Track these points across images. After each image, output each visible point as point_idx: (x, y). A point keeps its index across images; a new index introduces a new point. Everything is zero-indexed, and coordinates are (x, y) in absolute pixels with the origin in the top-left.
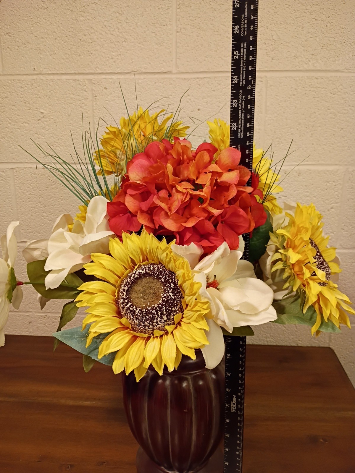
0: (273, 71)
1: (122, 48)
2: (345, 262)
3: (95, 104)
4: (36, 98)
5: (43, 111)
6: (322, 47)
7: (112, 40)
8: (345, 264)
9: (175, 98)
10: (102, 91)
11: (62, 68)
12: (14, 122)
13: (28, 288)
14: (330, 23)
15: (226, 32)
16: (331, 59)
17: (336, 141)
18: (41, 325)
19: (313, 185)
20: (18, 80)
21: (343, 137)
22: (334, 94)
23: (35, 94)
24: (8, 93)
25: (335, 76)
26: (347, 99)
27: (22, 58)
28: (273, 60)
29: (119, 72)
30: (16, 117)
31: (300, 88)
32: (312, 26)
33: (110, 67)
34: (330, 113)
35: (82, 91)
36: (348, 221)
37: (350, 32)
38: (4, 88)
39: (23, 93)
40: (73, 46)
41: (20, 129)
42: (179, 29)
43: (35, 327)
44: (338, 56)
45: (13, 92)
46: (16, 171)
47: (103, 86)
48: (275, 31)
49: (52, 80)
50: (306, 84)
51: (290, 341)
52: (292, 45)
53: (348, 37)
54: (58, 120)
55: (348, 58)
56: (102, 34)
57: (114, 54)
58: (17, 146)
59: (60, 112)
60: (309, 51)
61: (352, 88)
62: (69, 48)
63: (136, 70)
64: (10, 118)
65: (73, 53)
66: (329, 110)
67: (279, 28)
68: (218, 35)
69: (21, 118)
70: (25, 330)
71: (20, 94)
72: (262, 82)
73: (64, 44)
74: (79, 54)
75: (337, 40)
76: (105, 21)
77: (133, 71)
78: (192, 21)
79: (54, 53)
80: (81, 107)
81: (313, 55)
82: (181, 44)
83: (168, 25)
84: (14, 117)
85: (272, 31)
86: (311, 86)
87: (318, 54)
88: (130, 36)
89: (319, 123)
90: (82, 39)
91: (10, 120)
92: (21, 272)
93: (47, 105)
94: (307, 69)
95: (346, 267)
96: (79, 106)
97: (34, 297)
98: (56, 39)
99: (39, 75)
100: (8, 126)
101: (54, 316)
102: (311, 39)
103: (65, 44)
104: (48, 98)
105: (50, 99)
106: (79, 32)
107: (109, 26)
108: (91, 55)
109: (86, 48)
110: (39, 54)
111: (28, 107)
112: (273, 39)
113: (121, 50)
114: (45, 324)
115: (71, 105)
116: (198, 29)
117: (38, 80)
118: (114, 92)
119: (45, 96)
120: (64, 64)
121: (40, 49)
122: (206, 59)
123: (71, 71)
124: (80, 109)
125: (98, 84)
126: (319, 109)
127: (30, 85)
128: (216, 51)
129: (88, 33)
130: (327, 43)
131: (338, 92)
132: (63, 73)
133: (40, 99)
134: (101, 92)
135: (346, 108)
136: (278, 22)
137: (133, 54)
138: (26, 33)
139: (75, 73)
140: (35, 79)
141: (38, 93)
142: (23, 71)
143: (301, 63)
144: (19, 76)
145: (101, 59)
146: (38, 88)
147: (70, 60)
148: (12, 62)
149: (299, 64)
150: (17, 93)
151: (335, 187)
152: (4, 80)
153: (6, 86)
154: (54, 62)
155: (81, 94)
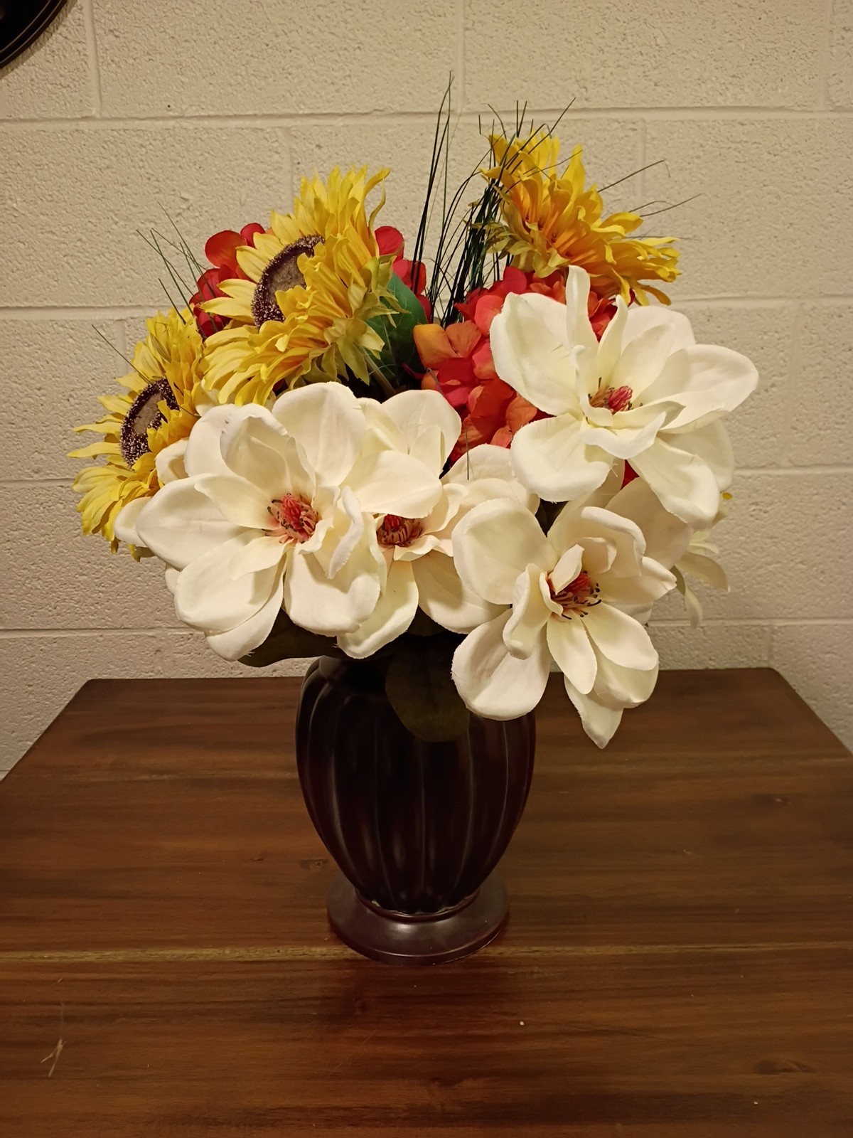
0: (656, 108)
1: (354, 62)
2: (799, 494)
3: (298, 180)
4: (173, 169)
5: (185, 195)
6: (751, 62)
7: (333, 44)
8: (798, 497)
9: (462, 165)
10: (311, 152)
11: (228, 105)
12: (125, 220)
13: (155, 576)
14: (765, 12)
16: (769, 85)
17: (779, 249)
18: (181, 655)
19: (735, 339)
20: (133, 130)
21: (793, 241)
22: (775, 155)
23: (171, 160)
24: (113, 158)
25: (776, 120)
26: (800, 164)
27: (144, 83)
28: (656, 87)
29: (348, 111)
30: (130, 210)
31: (710, 143)
32: (733, 20)
33: (328, 102)
34: (768, 194)
35: (269, 153)
36: (804, 411)
37: (804, 32)
38: (103, 147)
39: (144, 159)
40: (251, 58)
42: (471, 22)
43: (169, 660)
44: (782, 80)
45: (122, 157)
46: (129, 326)
47: (313, 142)
48: (660, 28)
49: (207, 130)
50: (721, 136)
51: (692, 662)
52: (694, 57)
53: (801, 41)
54: (218, 215)
55: (800, 82)
56: (312, 34)
57: (336, 74)
58: (131, 271)
59: (225, 197)
60: (726, 70)
61: (809, 141)
62: (244, 63)
63: (382, 108)
64: (117, 212)
65: (252, 72)
66: (765, 188)
67: (667, 23)
68: (548, 35)
69: (141, 211)
70: (146, 667)
71: (138, 161)
72: (635, 132)
73: (232, 54)
74: (263, 75)
75: (780, 48)
76: (318, 6)
77: (376, 110)
78: (496, 7)
79: (210, 74)
80: (268, 186)
81: (733, 76)
82: (473, 53)
83: (447, 15)
84: (125, 208)
85: (654, 27)
86: (731, 139)
87: (745, 75)
88: (371, 37)
89: (748, 214)
90: (270, 43)
91: (116, 215)
93: (196, 184)
94: (723, 104)
95: (800, 504)
96: (264, 183)
97: (165, 596)
98: (215, 43)
99: (179, 120)
100: (112, 229)
102: (730, 44)
103: (234, 53)
104: (197, 167)
105: (203, 170)
106: (264, 29)
108: (290, 77)
109: (280, 63)
110: (178, 74)
111: (156, 188)
112: (657, 45)
113: (351, 66)
114: (189, 653)
115: (246, 182)
116: (508, 23)
117: (176, 129)
118: (337, 154)
119: (191, 165)
120: (232, 95)
121: (180, 65)
122: (525, 84)
123: (247, 110)
124: (266, 190)
125: (304, 137)
126: (746, 186)
127: (160, 141)
128: (545, 69)
129: (283, 31)
130: (761, 53)
131: (782, 151)
132: (231, 114)
133: (180, 171)
134: (310, 155)
135: (798, 184)
136: (666, 11)
137: (376, 75)
138: (151, 30)
139: (255, 115)
140: (172, 128)
141: (177, 158)
142: (144, 111)
143: (711, 94)
144: (137, 122)
145: (309, 85)
146: (177, 146)
147: (246, 86)
148: (122, 92)
149: (708, 94)
150: (132, 158)
151: (779, 341)
152: (104, 130)
153: (109, 143)
154: (211, 91)
155: (268, 159)
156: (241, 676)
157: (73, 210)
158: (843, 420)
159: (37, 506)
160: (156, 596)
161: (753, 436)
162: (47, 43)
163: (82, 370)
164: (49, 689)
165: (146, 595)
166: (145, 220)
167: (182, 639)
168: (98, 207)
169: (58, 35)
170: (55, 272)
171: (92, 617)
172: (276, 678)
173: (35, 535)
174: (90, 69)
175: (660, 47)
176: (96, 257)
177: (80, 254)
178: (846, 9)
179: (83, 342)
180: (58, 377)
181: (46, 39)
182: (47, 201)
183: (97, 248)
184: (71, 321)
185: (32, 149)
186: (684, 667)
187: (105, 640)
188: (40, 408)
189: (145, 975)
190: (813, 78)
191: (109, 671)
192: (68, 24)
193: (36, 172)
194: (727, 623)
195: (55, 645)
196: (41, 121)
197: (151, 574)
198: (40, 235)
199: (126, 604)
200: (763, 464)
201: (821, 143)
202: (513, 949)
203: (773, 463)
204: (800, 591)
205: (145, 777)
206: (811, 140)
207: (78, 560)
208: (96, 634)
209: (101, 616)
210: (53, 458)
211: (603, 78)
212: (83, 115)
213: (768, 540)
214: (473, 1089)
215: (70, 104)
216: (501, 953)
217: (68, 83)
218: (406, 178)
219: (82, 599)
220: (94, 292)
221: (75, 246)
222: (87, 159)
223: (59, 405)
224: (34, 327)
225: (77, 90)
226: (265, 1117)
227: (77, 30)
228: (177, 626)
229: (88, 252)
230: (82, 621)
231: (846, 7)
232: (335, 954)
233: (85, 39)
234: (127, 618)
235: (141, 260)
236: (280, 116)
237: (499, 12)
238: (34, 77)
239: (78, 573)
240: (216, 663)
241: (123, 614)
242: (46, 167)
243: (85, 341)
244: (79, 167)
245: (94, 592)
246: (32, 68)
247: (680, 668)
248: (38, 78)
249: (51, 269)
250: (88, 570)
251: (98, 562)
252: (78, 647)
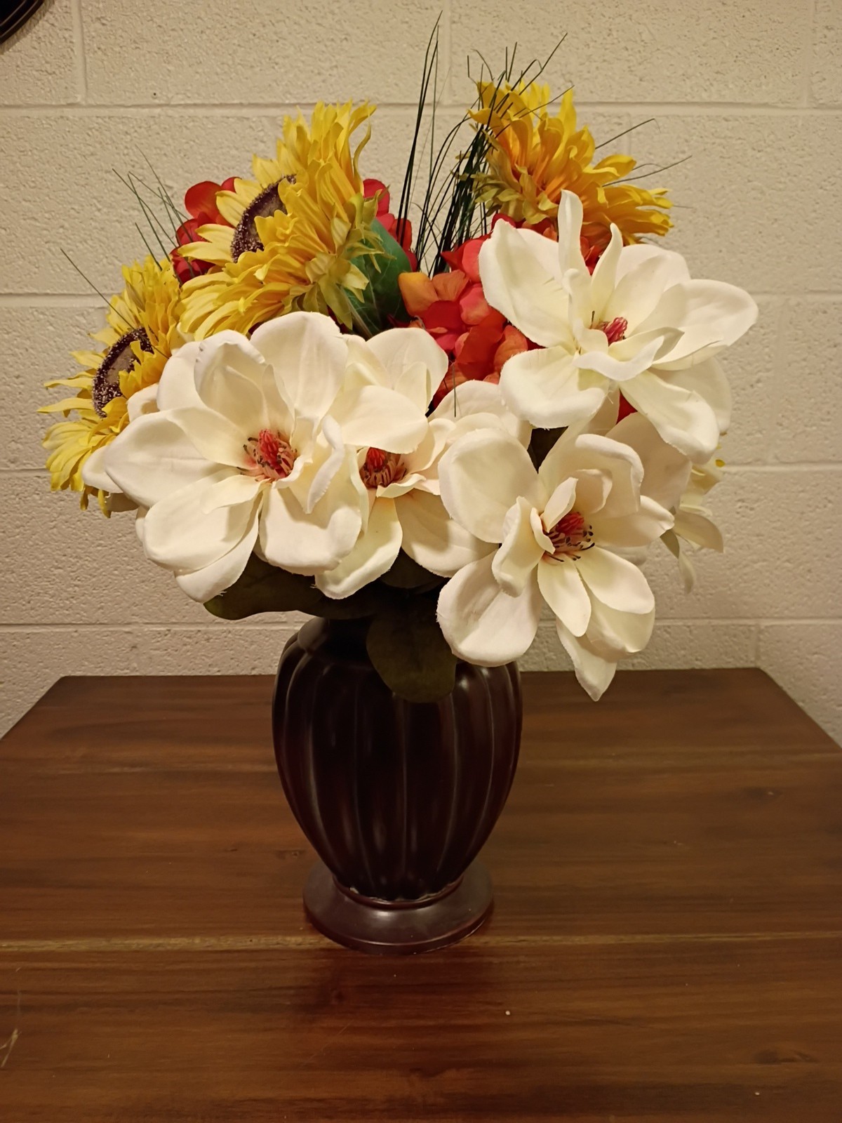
0: (641, 103)
1: (341, 53)
2: (785, 491)
4: (158, 157)
5: (170, 184)
6: (735, 59)
7: (320, 35)
8: (784, 495)
11: (214, 94)
12: (108, 207)
13: (132, 570)
15: (549, 24)
16: (753, 81)
17: (764, 245)
18: (158, 652)
20: (118, 117)
21: (778, 237)
22: (759, 151)
23: (156, 148)
24: (97, 145)
25: (760, 116)
26: (785, 161)
27: (130, 70)
28: (642, 83)
30: (114, 197)
31: (695, 138)
32: (717, 17)
33: (314, 92)
34: (753, 189)
35: (255, 143)
36: (790, 407)
37: (787, 30)
38: (88, 134)
39: (128, 146)
40: (238, 48)
41: (120, 222)
42: (457, 16)
43: (145, 657)
45: (107, 144)
48: (645, 24)
49: (192, 118)
50: (706, 131)
51: (679, 662)
52: (679, 54)
53: (784, 39)
55: (784, 80)
56: (299, 25)
57: (323, 65)
58: (114, 259)
60: (710, 66)
61: (792, 138)
62: (230, 52)
64: (100, 199)
65: (239, 61)
66: (750, 184)
67: (653, 19)
68: (534, 29)
70: (121, 664)
71: (122, 148)
72: (620, 126)
73: (219, 43)
74: (250, 64)
75: (763, 45)
79: (197, 62)
83: (434, 8)
84: (108, 195)
85: (639, 24)
86: (715, 135)
87: (729, 71)
88: (358, 28)
89: (731, 209)
90: (257, 34)
91: (99, 202)
92: (115, 536)
93: (180, 171)
94: (708, 100)
95: (787, 501)
97: (142, 591)
98: (202, 32)
99: (165, 108)
100: (95, 216)
101: (185, 631)
102: (715, 41)
103: (221, 42)
104: (182, 155)
105: (188, 158)
106: (251, 19)
107: (315, 8)
108: (276, 67)
109: (267, 53)
110: (165, 62)
112: (643, 41)
113: (337, 57)
114: (166, 650)
116: (494, 17)
117: (162, 118)
119: (176, 153)
120: (218, 84)
121: (167, 53)
123: (233, 99)
126: (730, 181)
127: (145, 128)
129: (271, 21)
130: (745, 50)
131: (766, 147)
132: (216, 102)
133: (165, 159)
135: (783, 180)
136: (652, 8)
137: (362, 66)
138: (138, 19)
139: (241, 104)
140: (157, 116)
141: (161, 146)
142: (130, 98)
143: (696, 89)
144: (122, 110)
145: (295, 75)
146: (162, 134)
147: (232, 76)
148: (107, 79)
149: (692, 90)
150: (117, 145)
151: (764, 337)
152: (88, 117)
153: (93, 130)
154: (197, 80)
155: (254, 148)
156: (219, 674)
157: (56, 197)
158: (829, 417)
159: (13, 496)
160: (133, 591)
161: (739, 432)
162: (34, 30)
163: (62, 358)
164: (21, 686)
165: (124, 589)
166: (129, 208)
167: (159, 636)
168: (81, 194)
169: (45, 23)
170: (36, 259)
171: (67, 612)
172: (254, 676)
173: (9, 527)
174: (75, 56)
175: (646, 43)
176: (78, 244)
177: (62, 241)
178: (827, 9)
179: (64, 330)
180: (37, 365)
181: (32, 25)
182: (30, 187)
183: (79, 236)
184: (52, 308)
185: (16, 135)
186: (671, 667)
187: (80, 635)
188: (18, 396)
189: (109, 965)
190: (796, 75)
191: (83, 668)
192: (55, 11)
193: (19, 158)
194: (715, 622)
195: (28, 640)
196: (26, 108)
197: (129, 567)
198: (22, 221)
199: (102, 599)
200: (749, 460)
201: (805, 140)
202: (498, 938)
203: (758, 460)
204: (786, 590)
205: (116, 770)
206: (795, 137)
207: (54, 553)
208: (70, 630)
209: (76, 611)
210: (30, 448)
211: (589, 72)
212: (69, 102)
213: (754, 538)
214: (455, 1081)
215: (56, 91)
216: (486, 943)
217: (54, 70)
218: (392, 169)
219: (57, 593)
220: (75, 279)
221: (58, 233)
222: (71, 145)
223: (37, 393)
224: (14, 314)
225: (62, 77)
226: (234, 1109)
227: (64, 17)
228: (154, 621)
229: (70, 239)
230: (57, 616)
231: (828, 6)
232: (311, 944)
233: (72, 26)
234: (103, 613)
235: (124, 247)
236: (267, 106)
237: (485, 6)
238: (19, 63)
239: (53, 566)
240: (192, 660)
241: (99, 609)
242: (30, 153)
243: (66, 328)
244: (63, 153)
245: (69, 586)
246: (17, 54)
247: (666, 668)
248: (23, 64)
249: (32, 256)
250: (64, 564)
251: (74, 555)
252: (52, 643)
